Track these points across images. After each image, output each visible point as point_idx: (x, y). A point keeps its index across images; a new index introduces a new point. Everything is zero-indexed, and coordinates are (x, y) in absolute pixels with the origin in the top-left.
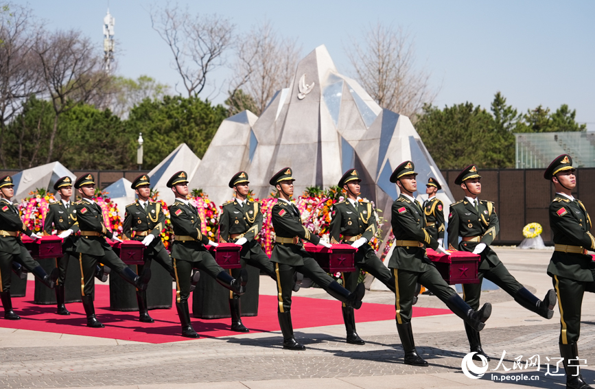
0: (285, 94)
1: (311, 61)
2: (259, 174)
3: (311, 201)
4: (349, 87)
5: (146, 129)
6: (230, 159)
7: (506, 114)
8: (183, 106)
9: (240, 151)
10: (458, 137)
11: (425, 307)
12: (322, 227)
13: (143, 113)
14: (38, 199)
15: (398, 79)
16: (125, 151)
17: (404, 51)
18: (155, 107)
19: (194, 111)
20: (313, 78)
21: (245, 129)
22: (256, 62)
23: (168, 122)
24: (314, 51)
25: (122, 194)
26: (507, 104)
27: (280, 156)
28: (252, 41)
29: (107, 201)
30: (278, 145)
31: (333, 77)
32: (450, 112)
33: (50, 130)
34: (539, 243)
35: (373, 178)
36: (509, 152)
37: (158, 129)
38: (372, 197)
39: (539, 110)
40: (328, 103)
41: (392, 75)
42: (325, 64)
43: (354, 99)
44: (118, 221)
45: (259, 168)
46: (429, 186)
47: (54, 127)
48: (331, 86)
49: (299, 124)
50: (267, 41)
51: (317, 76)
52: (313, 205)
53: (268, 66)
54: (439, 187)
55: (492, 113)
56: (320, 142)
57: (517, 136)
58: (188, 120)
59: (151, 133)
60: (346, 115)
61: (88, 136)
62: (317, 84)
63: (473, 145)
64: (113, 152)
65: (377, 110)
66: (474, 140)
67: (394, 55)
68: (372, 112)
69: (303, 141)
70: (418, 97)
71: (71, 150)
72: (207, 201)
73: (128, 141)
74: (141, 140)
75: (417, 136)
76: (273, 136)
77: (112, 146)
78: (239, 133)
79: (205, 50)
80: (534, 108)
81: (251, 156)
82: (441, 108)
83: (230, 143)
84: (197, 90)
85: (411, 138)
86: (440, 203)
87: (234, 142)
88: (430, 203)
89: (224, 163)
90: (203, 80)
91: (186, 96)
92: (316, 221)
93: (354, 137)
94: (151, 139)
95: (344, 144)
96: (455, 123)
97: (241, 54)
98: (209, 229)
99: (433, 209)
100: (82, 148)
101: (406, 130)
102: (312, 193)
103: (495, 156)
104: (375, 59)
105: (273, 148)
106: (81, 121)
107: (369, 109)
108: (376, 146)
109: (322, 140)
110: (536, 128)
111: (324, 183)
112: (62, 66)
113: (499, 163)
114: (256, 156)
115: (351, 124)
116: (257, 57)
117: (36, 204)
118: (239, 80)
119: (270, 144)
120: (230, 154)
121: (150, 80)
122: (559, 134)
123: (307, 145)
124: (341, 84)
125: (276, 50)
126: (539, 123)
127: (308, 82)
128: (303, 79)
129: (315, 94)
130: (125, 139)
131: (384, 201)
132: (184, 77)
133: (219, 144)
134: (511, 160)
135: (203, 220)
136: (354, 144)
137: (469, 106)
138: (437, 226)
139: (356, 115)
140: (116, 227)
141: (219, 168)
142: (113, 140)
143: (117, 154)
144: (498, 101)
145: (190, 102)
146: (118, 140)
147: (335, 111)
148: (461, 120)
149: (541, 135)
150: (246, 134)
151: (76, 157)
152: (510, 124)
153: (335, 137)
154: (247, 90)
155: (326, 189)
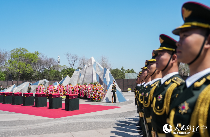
0: (86, 66)
1: (91, 60)
2: (81, 80)
3: (91, 85)
4: (98, 64)
5: (64, 74)
6: (76, 78)
7: (123, 70)
8: (70, 69)
9: (78, 76)
10: (116, 74)
11: (113, 106)
12: (93, 90)
13: (63, 71)
14: (40, 86)
15: (106, 65)
16: (60, 77)
17: (107, 60)
18: (65, 70)
19: (72, 70)
20: (91, 63)
21: (79, 72)
22: (82, 62)
23: (67, 72)
24: (91, 58)
25: (56, 84)
26: (124, 68)
27: (85, 77)
28: (81, 59)
29: (53, 86)
30: (85, 75)
31: (95, 62)
32: (115, 70)
33: (48, 74)
34: (130, 92)
35: (102, 81)
36: (124, 76)
37: (66, 73)
38: (102, 84)
39: (129, 70)
40: (94, 67)
41: (105, 64)
42: (93, 60)
43: (99, 66)
44: (55, 89)
45: (81, 79)
46: (113, 82)
47: (48, 73)
48: (94, 64)
49: (89, 71)
50: (84, 58)
51: (92, 62)
52: (91, 86)
53: (84, 63)
54: (115, 82)
55: (121, 70)
56: (92, 74)
57: (126, 73)
58: (71, 72)
59: (65, 74)
60: (97, 69)
61: (54, 75)
62: (92, 64)
63: (118, 75)
64: (58, 77)
65: (103, 68)
66: (119, 74)
67: (105, 61)
68: (102, 69)
69: (89, 74)
70: (109, 67)
71: (51, 77)
72: (72, 86)
73: (61, 75)
74: (63, 75)
75: (110, 73)
76: (84, 73)
77: (58, 76)
78: (77, 73)
79: (74, 60)
80: (128, 69)
81: (80, 77)
82: (113, 69)
83: (76, 75)
84: (72, 67)
85: (109, 73)
86: (115, 85)
87: (77, 75)
88: (113, 85)
89: (75, 79)
90: (73, 65)
91: (70, 68)
92: (92, 89)
93: (99, 73)
94: (64, 75)
95: (97, 75)
96: (116, 72)
97: (80, 61)
98: (72, 91)
99: (114, 86)
100: (53, 77)
101: (108, 72)
102: (91, 84)
103: (122, 77)
104: (102, 61)
105: (84, 76)
106: (53, 72)
107: (101, 68)
108: (103, 75)
109: (93, 74)
110: (128, 72)
111: (93, 82)
112: (50, 64)
113: (123, 78)
114: (81, 77)
115: (98, 71)
116: (82, 61)
117: (40, 87)
118: (79, 65)
119: (83, 75)
120: (76, 77)
121: (65, 66)
122: (132, 73)
123: (90, 75)
124: (96, 64)
125: (86, 60)
126: (129, 72)
127: (90, 63)
128: (89, 63)
129: (91, 65)
130: (60, 75)
131: (105, 85)
132: (70, 65)
133: (74, 75)
134: (125, 77)
135: (71, 89)
136: (99, 75)
137: (118, 69)
138: (115, 90)
139: (99, 69)
140: (55, 91)
141: (74, 80)
142: (58, 75)
143: (59, 78)
144: (122, 68)
145: (71, 69)
146: (59, 75)
147: (95, 69)
148: (116, 71)
149: (129, 73)
150: (79, 73)
151: (52, 78)
152: (124, 72)
153: (95, 73)
154: (81, 67)
155: (94, 83)
